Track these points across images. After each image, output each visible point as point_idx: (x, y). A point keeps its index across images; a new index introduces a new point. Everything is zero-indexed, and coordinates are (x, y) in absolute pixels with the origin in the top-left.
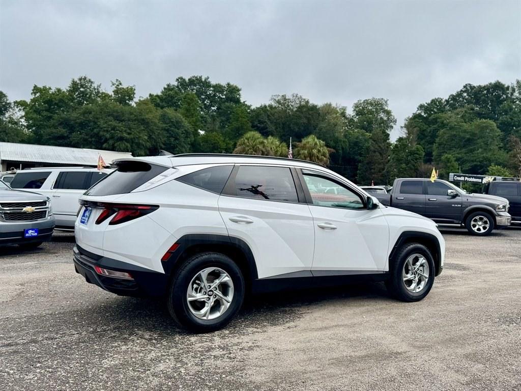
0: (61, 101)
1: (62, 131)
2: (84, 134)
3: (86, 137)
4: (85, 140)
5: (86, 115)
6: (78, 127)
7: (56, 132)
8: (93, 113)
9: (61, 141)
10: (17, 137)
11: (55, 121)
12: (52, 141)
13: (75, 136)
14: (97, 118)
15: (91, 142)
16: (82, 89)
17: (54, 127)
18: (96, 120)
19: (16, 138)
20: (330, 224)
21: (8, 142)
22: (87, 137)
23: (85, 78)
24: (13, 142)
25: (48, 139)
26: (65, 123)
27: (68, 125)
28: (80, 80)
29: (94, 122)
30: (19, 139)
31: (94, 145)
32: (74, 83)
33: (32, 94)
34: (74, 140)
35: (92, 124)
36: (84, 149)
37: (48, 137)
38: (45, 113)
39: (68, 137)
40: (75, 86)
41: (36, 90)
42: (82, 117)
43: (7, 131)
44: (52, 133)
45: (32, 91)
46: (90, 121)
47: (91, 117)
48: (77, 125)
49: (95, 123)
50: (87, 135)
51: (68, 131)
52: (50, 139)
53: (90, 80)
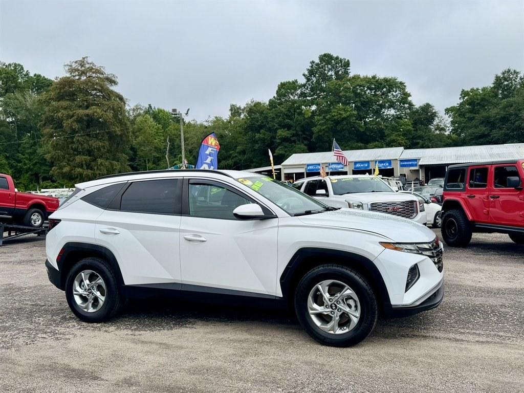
0: (483, 99)
1: (483, 129)
2: (505, 129)
3: (507, 132)
4: (506, 135)
5: (507, 109)
6: (498, 123)
7: (477, 131)
8: (514, 105)
9: (482, 140)
10: (441, 142)
11: (477, 121)
12: (474, 141)
13: (496, 133)
14: (519, 110)
15: (512, 137)
16: (506, 83)
17: (476, 127)
18: (518, 112)
19: (439, 143)
20: (200, 236)
21: (433, 147)
22: (509, 132)
23: (509, 71)
24: (437, 147)
25: (470, 140)
26: (487, 122)
27: (489, 123)
28: (503, 73)
29: (515, 115)
30: (443, 144)
31: (516, 139)
32: (497, 78)
33: (460, 98)
34: (494, 137)
35: (513, 117)
36: (505, 145)
37: (470, 138)
38: (468, 115)
39: (488, 135)
40: (498, 82)
41: (464, 94)
42: (502, 112)
43: (431, 138)
44: (473, 134)
45: (460, 96)
46: (511, 115)
47: (511, 110)
48: (498, 121)
49: (517, 115)
50: (508, 130)
51: (489, 129)
52: (472, 139)
53: (515, 71)
